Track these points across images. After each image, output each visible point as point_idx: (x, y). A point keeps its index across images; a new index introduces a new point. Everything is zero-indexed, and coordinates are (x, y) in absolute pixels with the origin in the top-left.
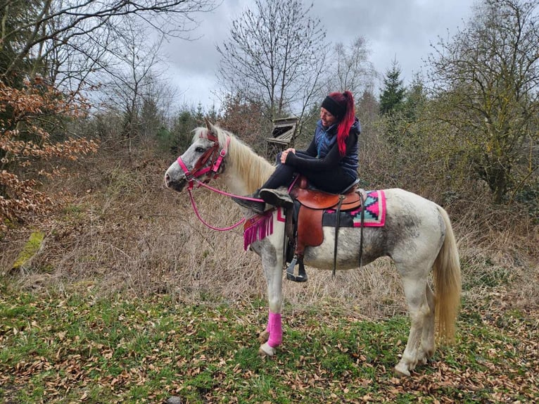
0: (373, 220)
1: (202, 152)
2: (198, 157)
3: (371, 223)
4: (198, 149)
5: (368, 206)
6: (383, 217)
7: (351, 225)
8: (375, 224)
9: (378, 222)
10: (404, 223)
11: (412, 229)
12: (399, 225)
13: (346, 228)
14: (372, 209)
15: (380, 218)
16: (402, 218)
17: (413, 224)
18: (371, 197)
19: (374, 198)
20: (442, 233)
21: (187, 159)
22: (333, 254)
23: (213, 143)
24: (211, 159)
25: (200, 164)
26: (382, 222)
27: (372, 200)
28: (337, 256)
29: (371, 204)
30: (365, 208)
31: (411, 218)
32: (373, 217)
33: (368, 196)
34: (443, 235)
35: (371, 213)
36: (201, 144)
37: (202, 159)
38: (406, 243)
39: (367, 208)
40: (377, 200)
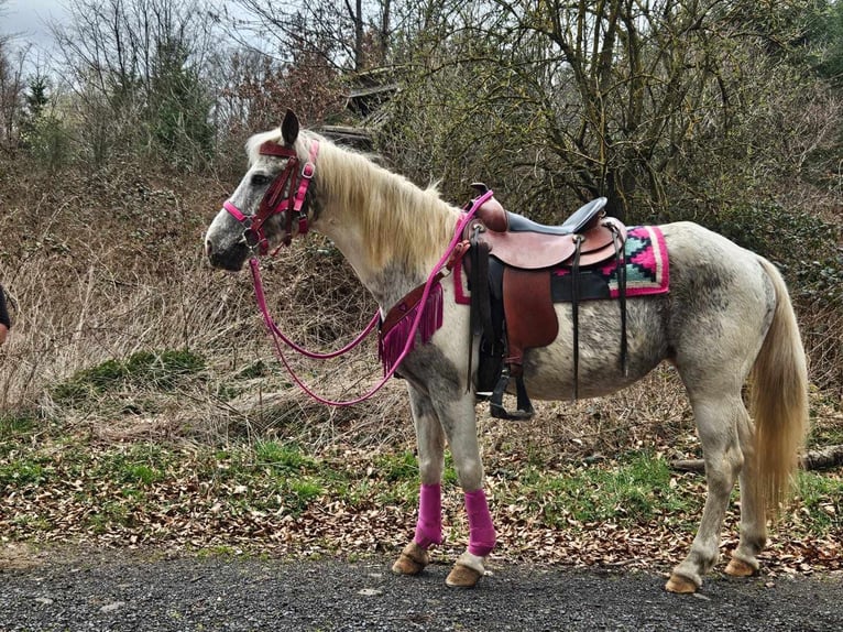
0: (647, 283)
1: (265, 183)
2: (260, 196)
3: (644, 289)
4: (258, 180)
5: (634, 255)
6: (664, 274)
7: (606, 296)
8: (651, 289)
9: (656, 285)
10: (701, 279)
11: (715, 291)
12: (692, 282)
13: (597, 304)
14: (643, 260)
15: (659, 277)
16: (698, 271)
17: (717, 283)
18: (636, 238)
19: (643, 240)
20: (768, 305)
21: (240, 204)
22: (571, 359)
23: (285, 161)
24: (286, 195)
25: (267, 209)
26: (663, 284)
27: (639, 244)
28: (581, 362)
29: (639, 251)
30: (628, 260)
31: (715, 272)
32: (646, 276)
33: (629, 236)
34: (769, 311)
35: (642, 268)
36: (261, 169)
37: (268, 197)
38: (704, 320)
39: (633, 260)
40: (649, 243)
